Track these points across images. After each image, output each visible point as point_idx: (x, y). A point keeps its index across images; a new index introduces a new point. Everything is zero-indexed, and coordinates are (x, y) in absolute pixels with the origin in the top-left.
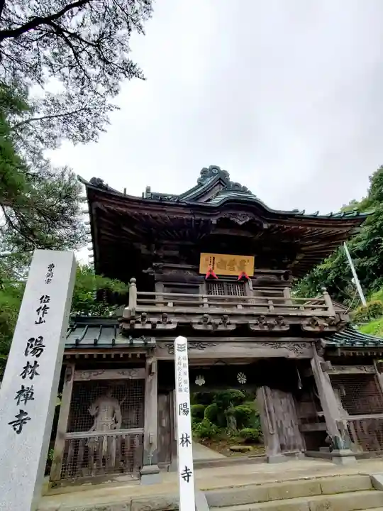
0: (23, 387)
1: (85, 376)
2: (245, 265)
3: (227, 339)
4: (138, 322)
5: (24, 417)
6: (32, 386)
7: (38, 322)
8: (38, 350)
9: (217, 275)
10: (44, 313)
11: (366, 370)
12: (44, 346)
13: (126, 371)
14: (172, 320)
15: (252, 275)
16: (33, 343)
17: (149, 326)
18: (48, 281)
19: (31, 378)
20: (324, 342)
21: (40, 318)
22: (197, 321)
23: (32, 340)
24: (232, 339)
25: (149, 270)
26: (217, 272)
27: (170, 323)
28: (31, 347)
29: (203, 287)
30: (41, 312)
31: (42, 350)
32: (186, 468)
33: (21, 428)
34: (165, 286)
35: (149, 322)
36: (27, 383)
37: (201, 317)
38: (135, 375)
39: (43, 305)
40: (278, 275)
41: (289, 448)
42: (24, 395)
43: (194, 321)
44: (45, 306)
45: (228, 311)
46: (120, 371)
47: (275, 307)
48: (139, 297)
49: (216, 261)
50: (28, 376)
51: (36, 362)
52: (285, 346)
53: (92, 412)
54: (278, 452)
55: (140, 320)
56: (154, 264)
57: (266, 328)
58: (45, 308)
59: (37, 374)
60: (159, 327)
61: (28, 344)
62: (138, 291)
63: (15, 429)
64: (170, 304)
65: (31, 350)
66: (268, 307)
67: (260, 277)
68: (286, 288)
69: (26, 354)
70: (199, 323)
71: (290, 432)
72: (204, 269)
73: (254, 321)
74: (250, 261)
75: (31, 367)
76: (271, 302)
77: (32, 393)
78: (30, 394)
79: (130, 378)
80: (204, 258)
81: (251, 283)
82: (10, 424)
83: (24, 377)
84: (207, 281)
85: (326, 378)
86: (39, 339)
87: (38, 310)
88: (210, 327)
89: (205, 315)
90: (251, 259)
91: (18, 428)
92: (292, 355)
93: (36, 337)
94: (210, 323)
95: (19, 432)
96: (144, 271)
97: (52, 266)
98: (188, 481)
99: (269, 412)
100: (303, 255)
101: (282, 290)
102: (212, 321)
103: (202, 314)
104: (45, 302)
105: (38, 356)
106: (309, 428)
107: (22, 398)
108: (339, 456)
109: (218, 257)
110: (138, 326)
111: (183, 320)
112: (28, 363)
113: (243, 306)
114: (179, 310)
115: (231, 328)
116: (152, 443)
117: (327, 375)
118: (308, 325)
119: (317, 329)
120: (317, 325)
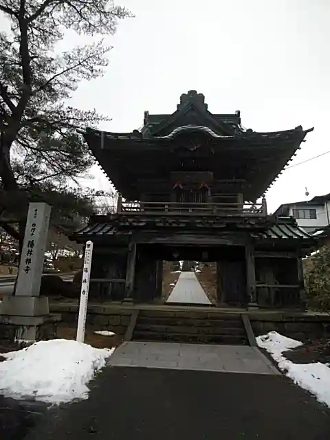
4: (122, 222)
9: (183, 187)
11: (289, 255)
14: (143, 220)
17: (127, 224)
22: (159, 221)
27: (141, 222)
35: (127, 222)
37: (161, 218)
43: (156, 220)
45: (181, 214)
47: (217, 210)
52: (225, 237)
66: (213, 210)
73: (199, 221)
76: (216, 207)
81: (209, 192)
85: (252, 259)
89: (164, 217)
94: (167, 222)
101: (236, 196)
102: (169, 221)
103: (162, 216)
111: (149, 220)
113: (193, 210)
114: (148, 213)
115: (182, 225)
116: (129, 288)
117: (253, 257)
118: (241, 223)
119: (248, 226)
120: (249, 224)
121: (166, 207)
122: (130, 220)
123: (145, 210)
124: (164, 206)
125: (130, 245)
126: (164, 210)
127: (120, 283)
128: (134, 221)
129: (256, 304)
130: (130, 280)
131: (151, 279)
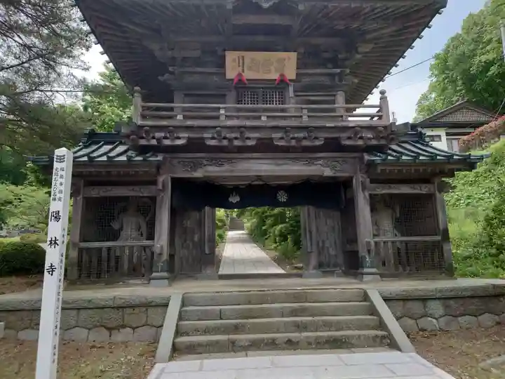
1: (96, 192)
2: (284, 64)
3: (249, 155)
4: (143, 138)
9: (248, 80)
11: (423, 189)
13: (137, 188)
14: (181, 135)
15: (293, 77)
17: (154, 142)
20: (367, 157)
22: (210, 136)
24: (255, 155)
25: (167, 76)
26: (248, 75)
27: (179, 138)
29: (232, 95)
32: (52, 264)
34: (186, 95)
35: (154, 138)
37: (214, 131)
38: (145, 192)
40: (332, 76)
41: (329, 266)
43: (206, 135)
45: (248, 123)
46: (131, 188)
47: (309, 116)
48: (144, 108)
49: (247, 61)
52: (320, 162)
53: (116, 226)
54: (314, 268)
55: (144, 135)
56: (170, 69)
57: (293, 143)
60: (167, 142)
66: (301, 117)
67: (306, 80)
68: (339, 92)
70: (213, 138)
71: (332, 252)
72: (231, 73)
73: (279, 135)
74: (291, 58)
76: (305, 111)
79: (141, 195)
80: (231, 57)
81: (291, 89)
84: (236, 88)
85: (365, 197)
88: (225, 143)
89: (219, 128)
90: (293, 55)
92: (328, 172)
94: (225, 138)
96: (160, 78)
98: (52, 275)
99: (310, 232)
100: (371, 46)
101: (335, 95)
102: (228, 136)
103: (215, 127)
106: (349, 248)
108: (363, 274)
109: (249, 55)
110: (143, 142)
111: (192, 135)
113: (268, 117)
114: (189, 123)
115: (250, 143)
116: (160, 254)
117: (367, 194)
118: (349, 138)
119: (360, 142)
120: (361, 138)
121: (222, 112)
122: (158, 135)
123: (185, 117)
124: (219, 108)
125: (161, 179)
126: (217, 118)
127: (144, 248)
128: (165, 138)
129: (374, 270)
130: (162, 241)
131: (196, 238)
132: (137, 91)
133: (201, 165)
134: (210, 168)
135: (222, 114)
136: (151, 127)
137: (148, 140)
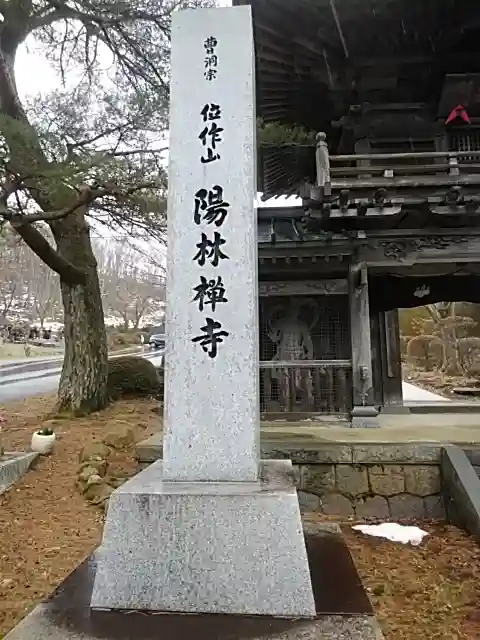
0: (203, 279)
4: (336, 207)
5: (216, 331)
6: (220, 278)
7: (206, 158)
8: (218, 212)
9: (470, 117)
10: (214, 140)
12: (227, 205)
13: (319, 284)
14: (393, 201)
16: (206, 199)
17: (353, 213)
18: (211, 74)
19: (215, 263)
21: (210, 151)
22: (438, 200)
23: (202, 193)
25: (343, 120)
27: (389, 205)
28: (203, 207)
29: (442, 143)
30: (209, 137)
31: (225, 213)
33: (214, 349)
34: (372, 145)
35: (353, 206)
36: (210, 273)
37: (444, 192)
38: (334, 288)
39: (209, 124)
42: (209, 294)
43: (431, 199)
44: (214, 125)
46: (311, 282)
48: (333, 164)
50: (209, 260)
51: (217, 235)
53: (274, 338)
55: (338, 203)
56: (352, 108)
58: (215, 130)
59: (223, 256)
60: (370, 212)
61: (197, 202)
62: (330, 153)
63: (205, 350)
64: (388, 173)
65: (205, 212)
69: (197, 221)
70: (442, 204)
75: (210, 243)
77: (222, 291)
78: (218, 291)
79: (327, 293)
82: (195, 340)
83: (202, 263)
84: (448, 130)
86: (215, 192)
87: (202, 136)
88: (460, 210)
89: (454, 188)
91: (209, 347)
93: (209, 189)
94: (461, 203)
95: (213, 354)
96: (334, 122)
97: (212, 42)
102: (466, 198)
104: (212, 118)
105: (219, 223)
107: (206, 298)
110: (335, 214)
112: (204, 236)
114: (403, 182)
116: (365, 380)
121: (454, 162)
122: (360, 201)
123: (397, 173)
124: (448, 158)
125: (355, 269)
126: (446, 172)
128: (370, 206)
132: (320, 138)
133: (413, 247)
134: (427, 251)
135: (454, 167)
136: (352, 189)
137: (344, 211)
